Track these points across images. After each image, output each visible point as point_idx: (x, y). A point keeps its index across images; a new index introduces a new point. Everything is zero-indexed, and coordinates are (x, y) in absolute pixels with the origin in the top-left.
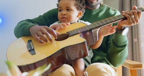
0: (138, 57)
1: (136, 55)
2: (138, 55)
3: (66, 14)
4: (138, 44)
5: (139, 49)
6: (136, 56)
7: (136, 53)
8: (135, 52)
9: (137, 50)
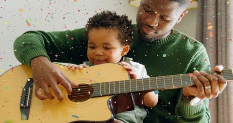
0: (227, 118)
1: (223, 114)
2: (226, 115)
3: (102, 54)
4: (227, 97)
5: (228, 106)
6: (223, 117)
7: (223, 112)
8: (221, 111)
9: (226, 108)
